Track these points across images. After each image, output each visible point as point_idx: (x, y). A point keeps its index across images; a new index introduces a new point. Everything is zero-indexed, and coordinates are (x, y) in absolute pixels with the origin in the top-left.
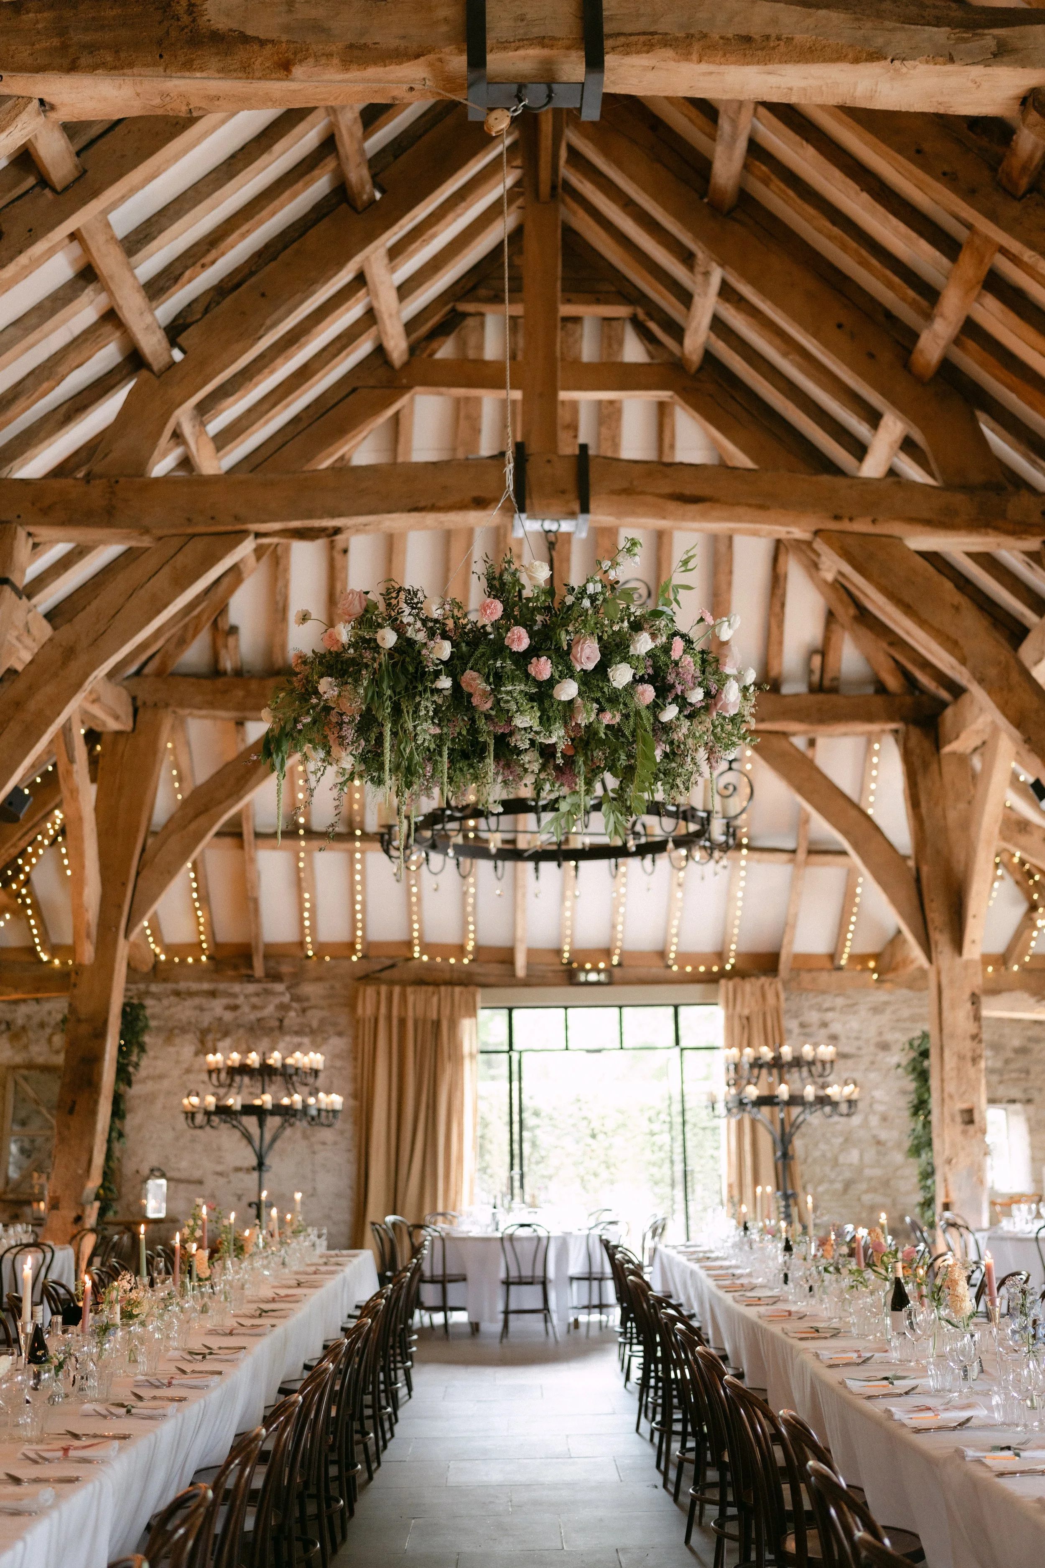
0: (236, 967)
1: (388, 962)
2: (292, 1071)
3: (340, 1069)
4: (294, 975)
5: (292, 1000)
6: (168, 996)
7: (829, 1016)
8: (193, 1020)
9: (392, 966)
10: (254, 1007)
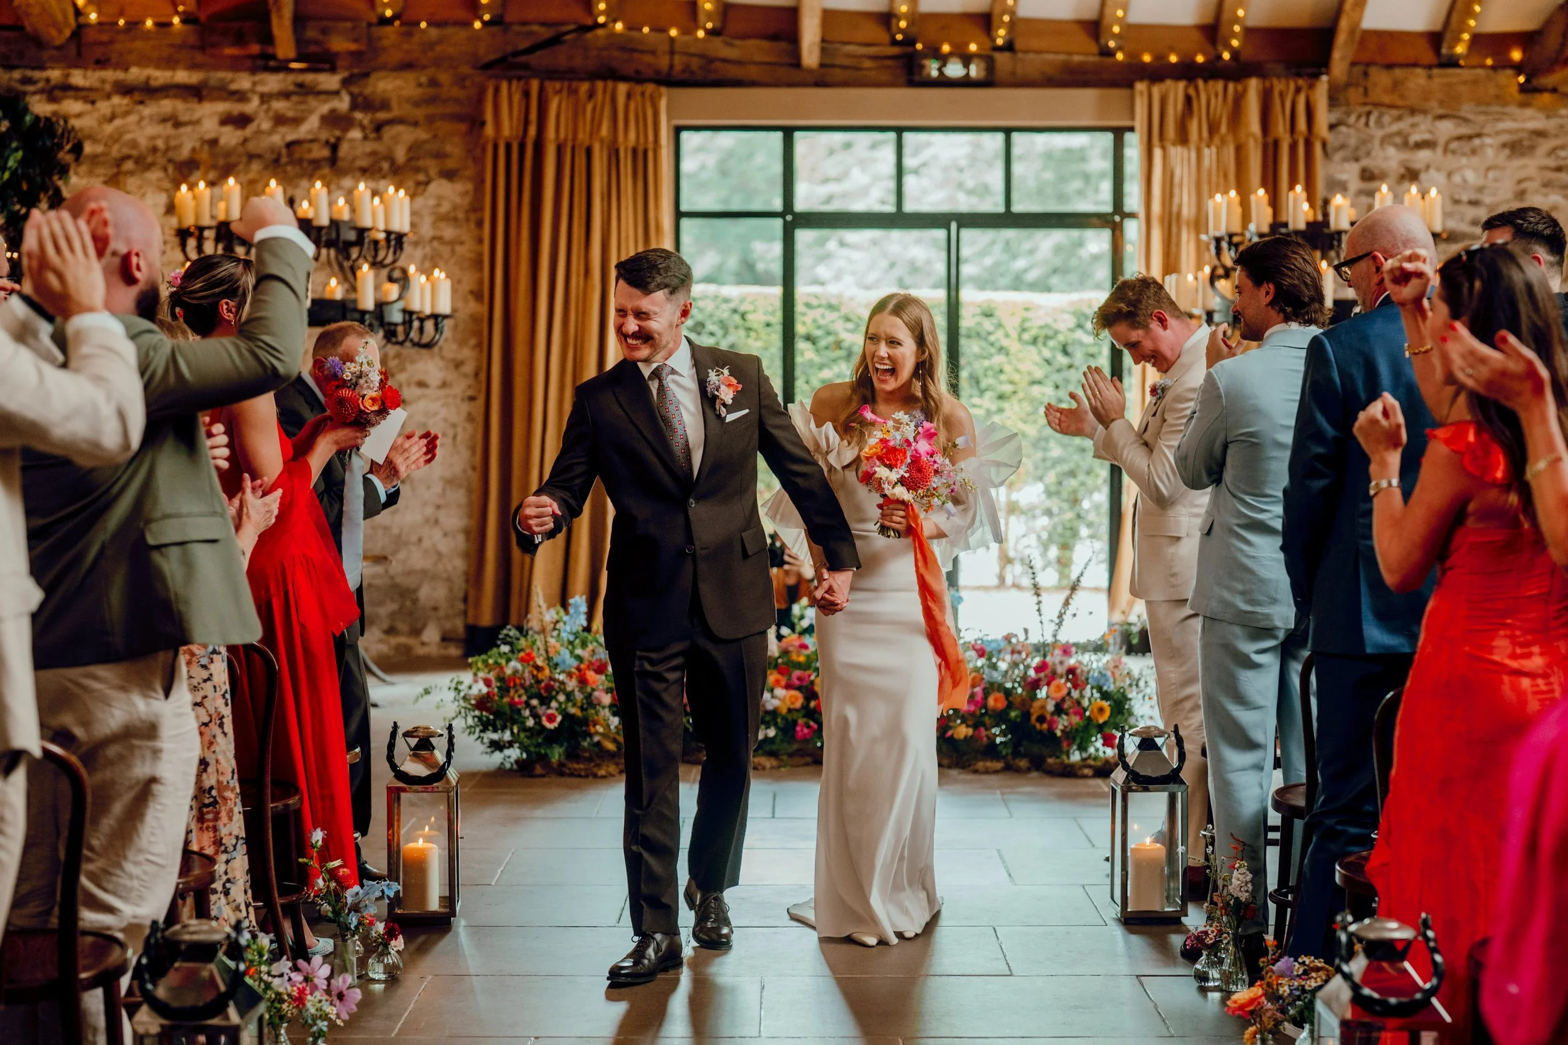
0: (240, 40)
1: (545, 33)
2: (352, 236)
3: (452, 243)
4: (357, 56)
5: (354, 106)
6: (108, 97)
7: (1424, 155)
8: (160, 143)
9: (555, 41)
10: (280, 120)
